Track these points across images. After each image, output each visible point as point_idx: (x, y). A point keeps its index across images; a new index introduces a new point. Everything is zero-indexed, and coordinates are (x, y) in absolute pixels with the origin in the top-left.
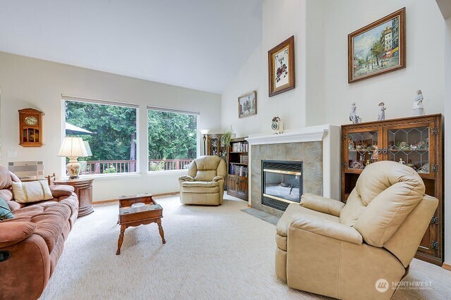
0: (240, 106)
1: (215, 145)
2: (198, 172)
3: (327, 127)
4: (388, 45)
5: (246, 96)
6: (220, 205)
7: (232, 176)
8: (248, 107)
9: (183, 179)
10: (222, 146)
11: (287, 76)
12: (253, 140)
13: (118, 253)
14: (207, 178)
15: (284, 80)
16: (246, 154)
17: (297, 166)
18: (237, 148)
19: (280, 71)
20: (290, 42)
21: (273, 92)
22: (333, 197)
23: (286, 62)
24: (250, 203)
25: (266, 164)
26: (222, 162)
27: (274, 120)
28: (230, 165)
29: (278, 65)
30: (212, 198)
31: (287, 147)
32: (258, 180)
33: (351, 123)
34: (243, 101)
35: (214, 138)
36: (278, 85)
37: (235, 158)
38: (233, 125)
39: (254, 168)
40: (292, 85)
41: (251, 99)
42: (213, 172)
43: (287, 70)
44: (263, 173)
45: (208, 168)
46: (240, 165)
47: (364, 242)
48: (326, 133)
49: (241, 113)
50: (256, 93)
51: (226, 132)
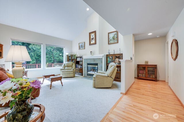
0: (79, 46)
1: (70, 58)
2: (66, 67)
3: (103, 55)
4: (115, 37)
5: (81, 43)
6: (74, 77)
7: (77, 68)
8: (82, 47)
9: (62, 70)
10: (73, 59)
11: (94, 41)
12: (84, 57)
13: (51, 89)
14: (69, 69)
15: (93, 42)
16: (82, 61)
17: (97, 64)
18: (78, 60)
19: (92, 39)
20: (95, 32)
21: (90, 44)
22: (104, 71)
23: (94, 37)
24: (83, 76)
25: (88, 64)
26: (74, 64)
27: (91, 52)
28: (76, 65)
29: (92, 37)
30: (72, 75)
31: (94, 59)
32: (86, 69)
33: (108, 54)
34: (80, 45)
35: (70, 56)
36: (92, 43)
37: (78, 63)
38: (77, 52)
39: (85, 66)
40: (95, 43)
41: (83, 44)
42: (71, 67)
43: (94, 39)
44: (88, 67)
45: (69, 66)
46: (80, 65)
47: (108, 76)
48: (103, 56)
49: (80, 48)
50: (84, 42)
51: (74, 54)
